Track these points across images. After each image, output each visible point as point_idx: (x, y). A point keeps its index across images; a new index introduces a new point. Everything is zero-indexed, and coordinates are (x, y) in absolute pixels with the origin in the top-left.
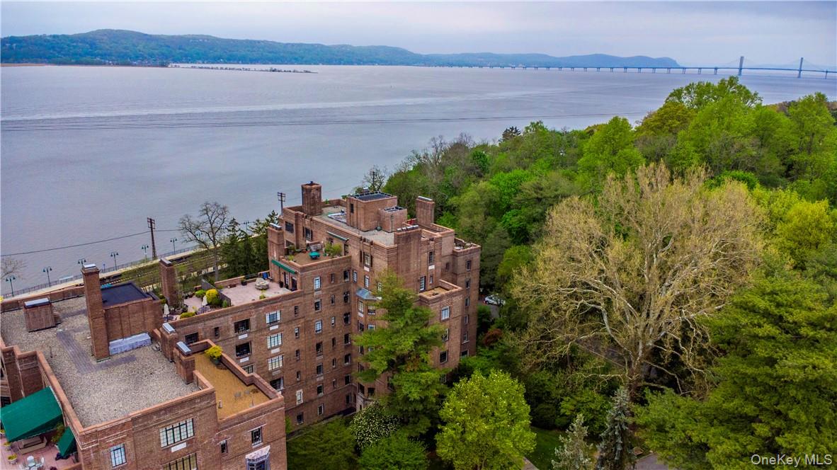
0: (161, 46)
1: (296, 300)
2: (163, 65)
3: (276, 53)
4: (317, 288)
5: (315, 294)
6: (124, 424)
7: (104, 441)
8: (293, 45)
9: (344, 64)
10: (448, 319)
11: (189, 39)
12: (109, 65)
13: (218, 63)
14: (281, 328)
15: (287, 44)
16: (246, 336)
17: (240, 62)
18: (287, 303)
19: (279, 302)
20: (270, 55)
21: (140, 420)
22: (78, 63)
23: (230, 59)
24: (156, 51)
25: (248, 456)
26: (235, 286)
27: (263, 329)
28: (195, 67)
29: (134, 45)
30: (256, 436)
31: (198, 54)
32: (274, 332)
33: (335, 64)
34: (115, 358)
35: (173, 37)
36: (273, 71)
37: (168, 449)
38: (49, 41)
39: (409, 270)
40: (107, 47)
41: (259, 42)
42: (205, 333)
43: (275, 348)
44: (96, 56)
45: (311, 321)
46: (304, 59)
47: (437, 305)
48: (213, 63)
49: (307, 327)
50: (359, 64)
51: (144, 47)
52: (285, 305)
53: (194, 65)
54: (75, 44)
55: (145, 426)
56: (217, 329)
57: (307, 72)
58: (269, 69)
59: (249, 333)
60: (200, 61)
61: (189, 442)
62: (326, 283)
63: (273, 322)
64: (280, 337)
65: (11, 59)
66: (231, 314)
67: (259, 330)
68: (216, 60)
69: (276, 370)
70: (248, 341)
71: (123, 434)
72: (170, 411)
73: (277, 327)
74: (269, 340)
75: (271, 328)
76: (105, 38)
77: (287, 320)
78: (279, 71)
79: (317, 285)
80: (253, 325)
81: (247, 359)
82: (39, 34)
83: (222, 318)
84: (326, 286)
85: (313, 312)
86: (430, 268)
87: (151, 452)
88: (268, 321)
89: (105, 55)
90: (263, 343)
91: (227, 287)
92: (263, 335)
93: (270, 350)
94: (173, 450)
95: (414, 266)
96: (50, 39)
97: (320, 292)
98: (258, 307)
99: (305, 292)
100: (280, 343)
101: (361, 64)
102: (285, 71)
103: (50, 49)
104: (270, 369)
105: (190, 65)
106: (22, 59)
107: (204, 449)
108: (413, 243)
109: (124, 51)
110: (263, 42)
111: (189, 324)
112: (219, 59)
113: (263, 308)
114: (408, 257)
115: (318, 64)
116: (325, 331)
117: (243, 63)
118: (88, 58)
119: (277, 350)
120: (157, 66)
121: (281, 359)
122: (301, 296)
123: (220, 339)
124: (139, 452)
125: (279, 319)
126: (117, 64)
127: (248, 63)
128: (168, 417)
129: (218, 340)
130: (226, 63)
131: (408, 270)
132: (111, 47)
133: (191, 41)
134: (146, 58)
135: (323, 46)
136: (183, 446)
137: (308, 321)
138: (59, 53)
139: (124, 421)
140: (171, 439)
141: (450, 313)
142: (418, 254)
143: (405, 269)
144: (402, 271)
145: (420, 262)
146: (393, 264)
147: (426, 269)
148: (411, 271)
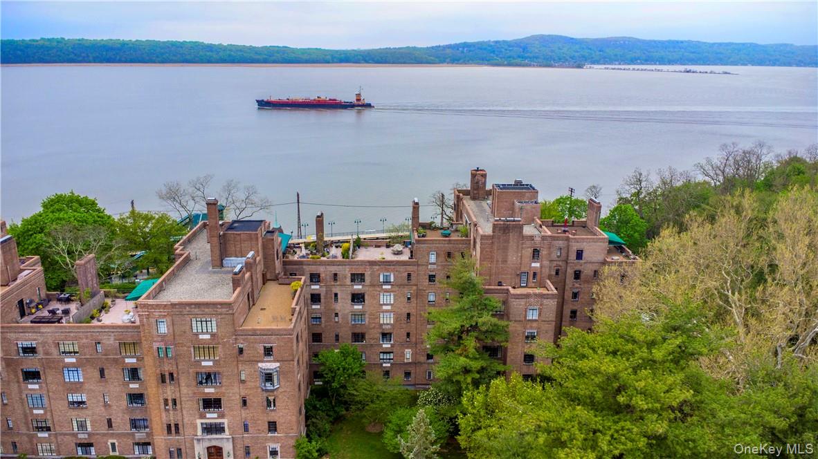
0: (583, 48)
1: (410, 268)
2: (580, 67)
3: (698, 53)
4: (433, 261)
5: (429, 267)
6: (165, 306)
7: (152, 312)
8: (720, 44)
9: (779, 66)
10: (536, 320)
11: (611, 41)
12: (534, 66)
13: (635, 64)
14: (394, 289)
15: (715, 44)
16: (360, 287)
17: (658, 63)
18: (402, 268)
19: (393, 265)
20: (692, 56)
21: (177, 307)
22: (510, 65)
23: (648, 61)
24: (578, 54)
25: (260, 365)
26: (379, 247)
27: (376, 285)
28: (608, 68)
29: (559, 49)
30: (268, 351)
31: (616, 55)
32: (386, 291)
33: (768, 65)
34: (223, 269)
35: (596, 40)
36: (688, 72)
37: (197, 335)
38: (491, 46)
39: (506, 261)
40: (536, 51)
41: (682, 42)
42: (326, 275)
43: (387, 305)
44: (526, 58)
45: (424, 290)
46: (731, 59)
47: (523, 302)
48: (629, 64)
49: (419, 294)
50: (798, 65)
51: (568, 51)
52: (398, 269)
53: (607, 66)
54: (511, 48)
55: (181, 312)
56: (335, 275)
57: (726, 73)
58: (683, 70)
59: (363, 285)
60: (617, 63)
61: (213, 335)
62: (442, 259)
63: (387, 282)
64: (392, 297)
65: (461, 61)
66: (349, 265)
67: (372, 285)
68: (633, 61)
69: (388, 324)
70: (363, 292)
71: (164, 312)
72: (199, 307)
73: (389, 287)
74: (382, 297)
75: (384, 287)
76: (537, 42)
77: (399, 283)
78: (693, 72)
79: (433, 258)
80: (367, 279)
81: (360, 307)
82: (486, 40)
83: (340, 267)
84: (441, 262)
85: (426, 282)
86: (533, 265)
87: (185, 332)
88: (381, 280)
89: (534, 57)
90: (376, 297)
91: (372, 246)
92: (376, 291)
93: (382, 305)
94: (201, 337)
95: (513, 258)
96: (492, 44)
97: (435, 266)
98: (373, 265)
99: (419, 263)
100: (392, 302)
101: (801, 66)
102: (700, 72)
103: (491, 53)
104: (381, 322)
105: (603, 66)
106: (468, 61)
107: (224, 344)
108: (512, 236)
109: (550, 54)
110: (686, 42)
111: (313, 265)
112: (636, 60)
113: (377, 267)
114: (505, 249)
115: (746, 65)
116: (438, 303)
117: (660, 64)
118: (519, 61)
119: (389, 308)
120: (573, 67)
121: (392, 316)
122: (415, 265)
123: (338, 283)
124: (176, 331)
125: (392, 280)
126: (540, 66)
127: (666, 64)
128: (196, 311)
129: (336, 284)
130: (643, 64)
131: (505, 261)
132: (540, 51)
133: (612, 43)
134: (567, 60)
135: (756, 45)
136: (208, 337)
137: (420, 290)
138: (497, 56)
139: (165, 303)
140: (200, 328)
141: (540, 315)
142: (518, 247)
143: (500, 260)
144: (497, 261)
145: (521, 256)
146: (487, 251)
147: (528, 265)
148: (509, 262)
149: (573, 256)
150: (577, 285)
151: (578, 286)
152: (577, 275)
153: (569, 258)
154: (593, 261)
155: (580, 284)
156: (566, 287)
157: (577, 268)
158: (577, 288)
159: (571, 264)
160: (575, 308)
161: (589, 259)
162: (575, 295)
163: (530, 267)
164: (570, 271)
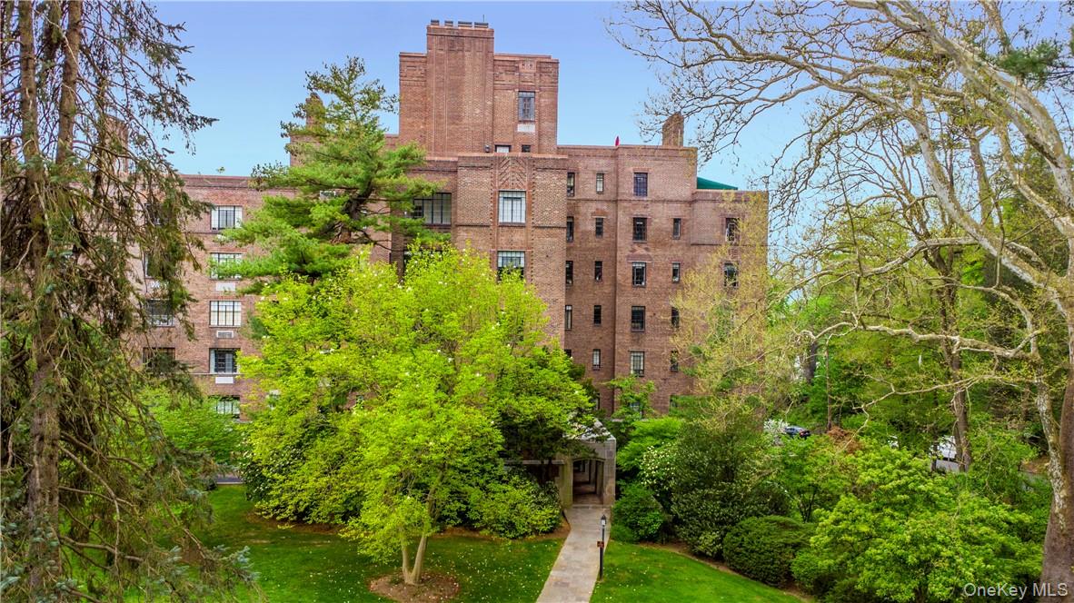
10: (521, 226)
19: (240, 188)
27: (201, 232)
32: (226, 248)
39: (459, 118)
43: (226, 281)
47: (483, 177)
52: (252, 199)
69: (226, 328)
75: (220, 238)
86: (522, 128)
88: (215, 223)
90: (202, 262)
93: (215, 281)
95: (473, 111)
98: (194, 185)
104: (213, 323)
108: (470, 59)
113: (204, 191)
114: (456, 89)
121: (237, 308)
131: (456, 118)
141: (529, 211)
142: (484, 85)
143: (445, 114)
144: (439, 116)
145: (493, 107)
146: (414, 94)
147: (510, 129)
148: (465, 121)
149: (628, 187)
150: (640, 251)
151: (645, 252)
152: (640, 228)
153: (621, 190)
154: (669, 198)
155: (647, 249)
156: (619, 253)
157: (639, 212)
158: (641, 256)
159: (625, 204)
160: (641, 302)
161: (661, 194)
162: (639, 275)
163: (515, 134)
164: (624, 221)
